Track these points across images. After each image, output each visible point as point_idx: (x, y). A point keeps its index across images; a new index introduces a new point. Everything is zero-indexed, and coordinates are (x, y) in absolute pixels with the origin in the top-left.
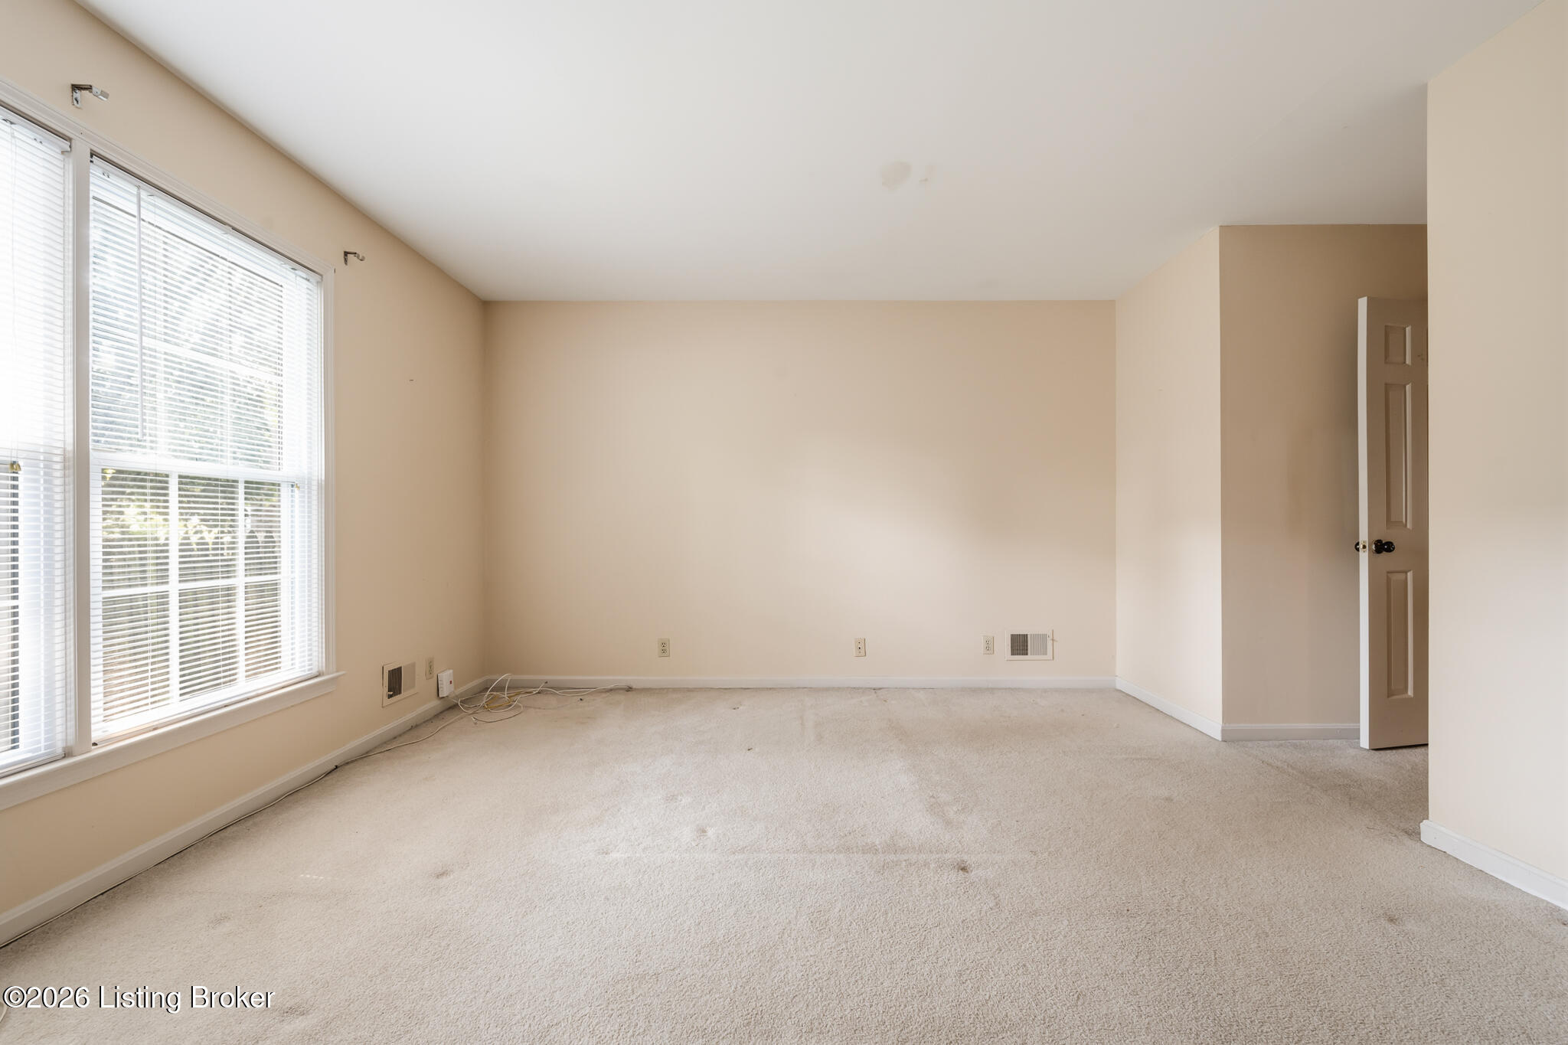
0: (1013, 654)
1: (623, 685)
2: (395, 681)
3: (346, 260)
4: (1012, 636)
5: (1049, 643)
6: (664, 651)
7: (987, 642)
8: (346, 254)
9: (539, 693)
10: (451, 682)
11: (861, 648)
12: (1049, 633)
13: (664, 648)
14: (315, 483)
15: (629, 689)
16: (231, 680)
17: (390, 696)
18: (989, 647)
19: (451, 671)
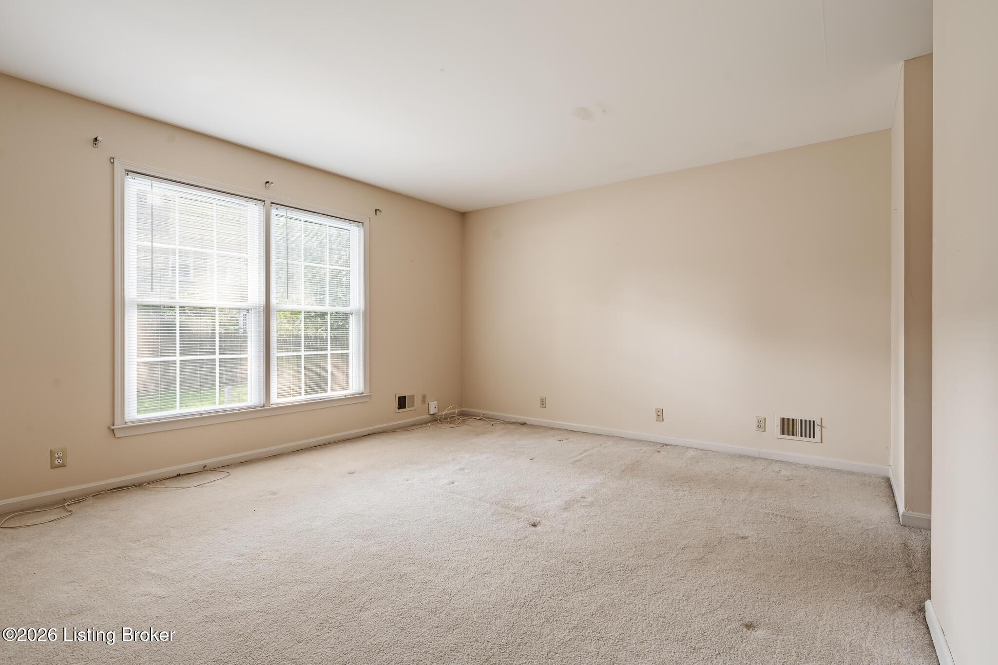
0: (782, 433)
1: (520, 421)
2: (402, 402)
3: (376, 213)
4: (782, 419)
5: (818, 429)
6: (543, 404)
7: (759, 422)
8: (376, 210)
9: (480, 419)
10: (435, 408)
11: (660, 416)
12: (818, 421)
13: (543, 402)
14: (361, 312)
15: (524, 424)
16: (326, 390)
17: (399, 409)
18: (761, 425)
19: (436, 402)
